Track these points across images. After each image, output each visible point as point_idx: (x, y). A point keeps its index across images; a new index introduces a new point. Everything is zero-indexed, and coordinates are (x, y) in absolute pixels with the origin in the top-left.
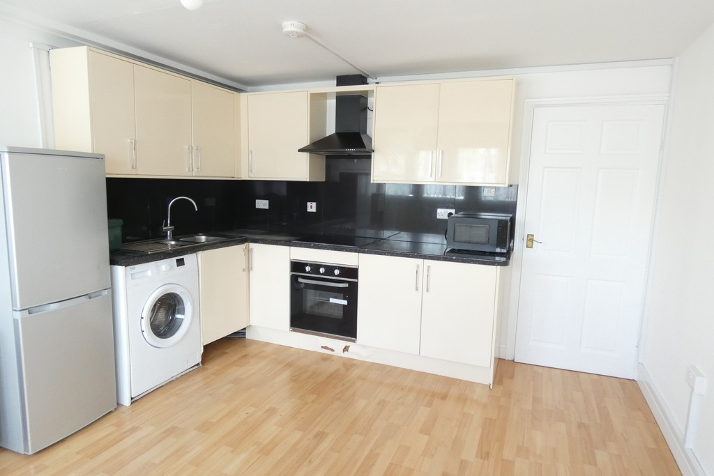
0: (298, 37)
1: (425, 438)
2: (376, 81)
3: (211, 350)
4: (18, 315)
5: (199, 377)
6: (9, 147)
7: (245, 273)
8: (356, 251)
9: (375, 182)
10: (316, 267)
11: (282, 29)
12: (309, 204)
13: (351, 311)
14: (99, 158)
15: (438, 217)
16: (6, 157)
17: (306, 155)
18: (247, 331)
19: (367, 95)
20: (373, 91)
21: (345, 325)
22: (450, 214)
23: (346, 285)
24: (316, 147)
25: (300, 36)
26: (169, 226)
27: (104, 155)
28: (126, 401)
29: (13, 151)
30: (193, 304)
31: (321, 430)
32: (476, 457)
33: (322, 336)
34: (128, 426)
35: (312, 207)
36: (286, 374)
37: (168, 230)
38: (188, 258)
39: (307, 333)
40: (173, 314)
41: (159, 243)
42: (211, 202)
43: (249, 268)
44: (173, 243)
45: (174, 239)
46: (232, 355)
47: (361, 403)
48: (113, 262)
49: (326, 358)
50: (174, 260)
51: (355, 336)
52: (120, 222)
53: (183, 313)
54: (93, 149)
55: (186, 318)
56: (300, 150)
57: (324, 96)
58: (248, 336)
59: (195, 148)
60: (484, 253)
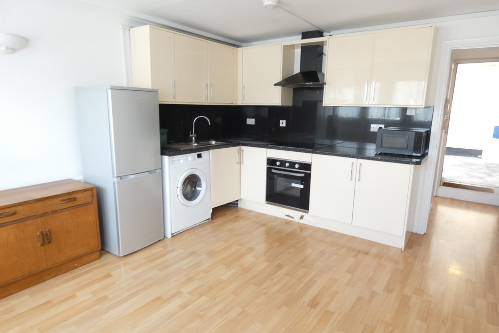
0: (273, 8)
1: (349, 276)
2: (329, 34)
3: (217, 211)
4: (115, 180)
5: (209, 226)
6: (111, 86)
7: (238, 165)
8: (310, 152)
9: (325, 105)
10: (283, 162)
11: (263, 3)
12: (281, 121)
13: (306, 192)
14: (154, 92)
15: (371, 130)
16: (110, 91)
17: (279, 88)
18: (239, 202)
19: (323, 45)
20: (326, 41)
21: (302, 202)
22: (381, 128)
23: (303, 175)
24: (287, 82)
25: (274, 7)
26: (193, 135)
27: (158, 90)
28: (169, 236)
29: (113, 88)
30: (206, 182)
31: (281, 263)
32: (384, 290)
33: (287, 208)
34: (170, 248)
35: (283, 123)
36: (262, 229)
37: (193, 136)
38: (204, 153)
39: (277, 206)
40: (195, 187)
41: (188, 144)
42: (219, 120)
43: (241, 162)
44: (196, 144)
45: (196, 142)
46: (230, 215)
47: (309, 251)
48: (162, 154)
49: (288, 223)
50: (195, 154)
51: (308, 210)
52: (166, 130)
53: (200, 186)
54: (152, 87)
55: (202, 190)
56: (275, 85)
57: (293, 47)
58: (240, 206)
59: (209, 85)
60: (403, 156)
